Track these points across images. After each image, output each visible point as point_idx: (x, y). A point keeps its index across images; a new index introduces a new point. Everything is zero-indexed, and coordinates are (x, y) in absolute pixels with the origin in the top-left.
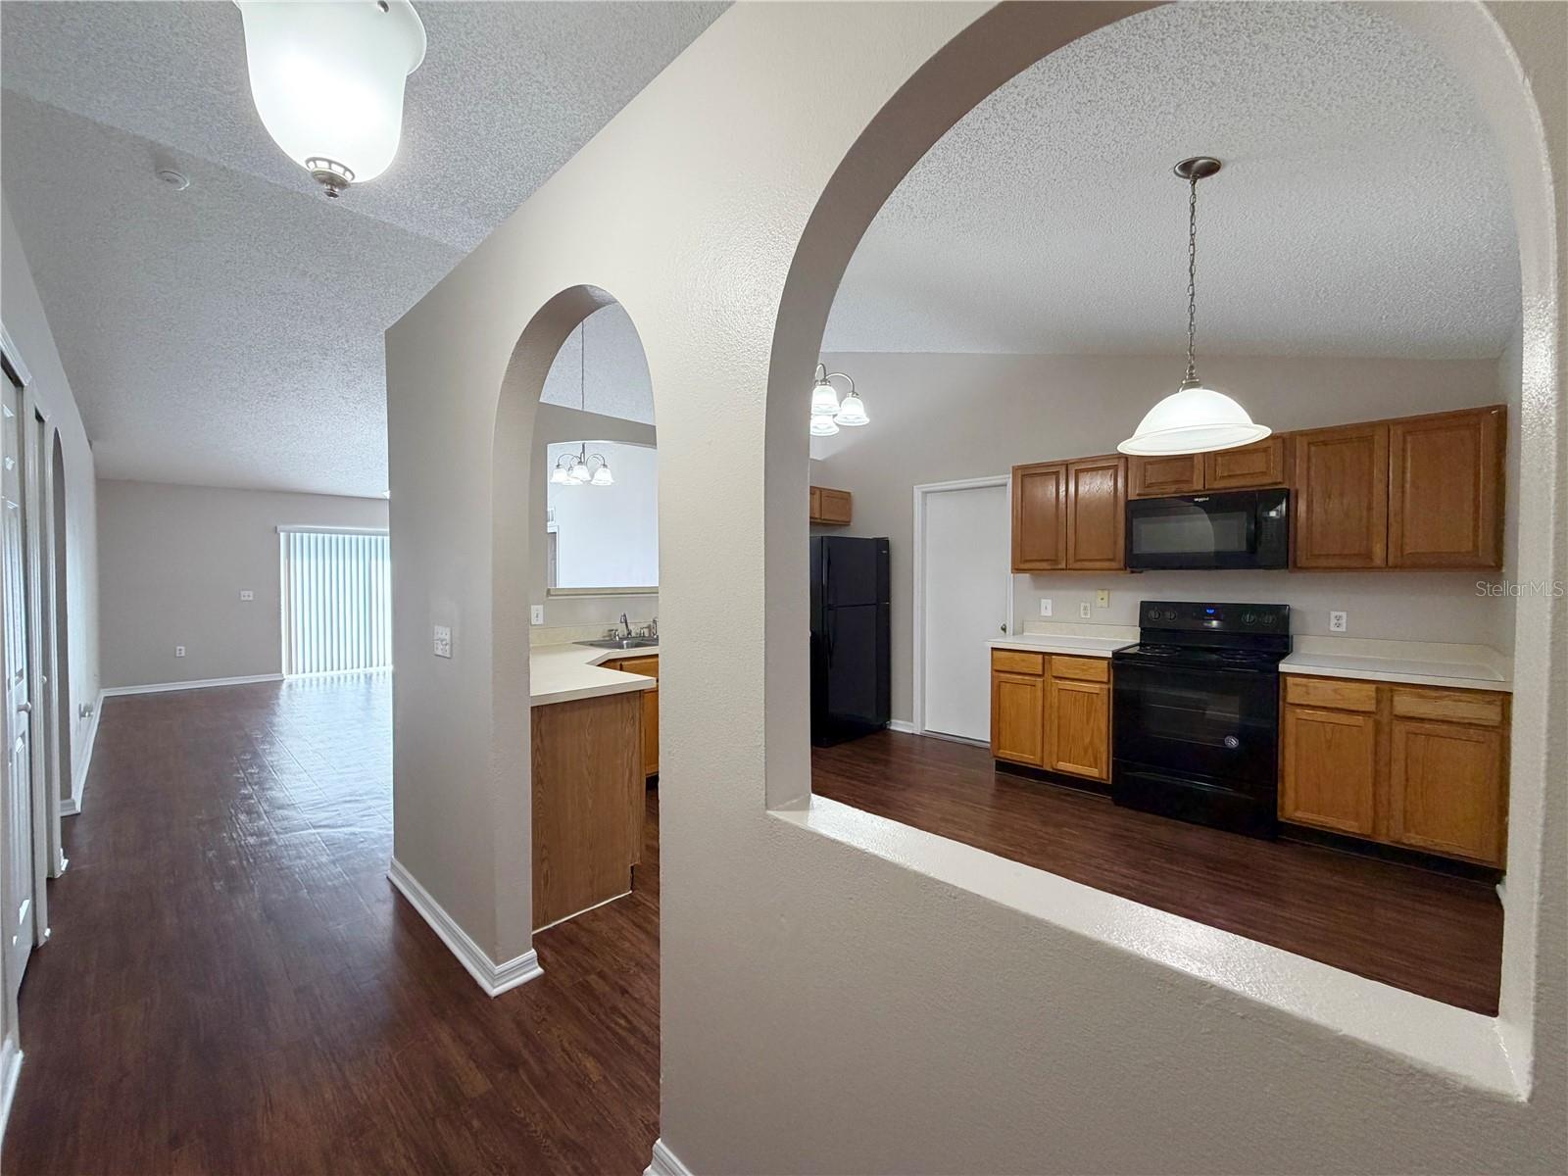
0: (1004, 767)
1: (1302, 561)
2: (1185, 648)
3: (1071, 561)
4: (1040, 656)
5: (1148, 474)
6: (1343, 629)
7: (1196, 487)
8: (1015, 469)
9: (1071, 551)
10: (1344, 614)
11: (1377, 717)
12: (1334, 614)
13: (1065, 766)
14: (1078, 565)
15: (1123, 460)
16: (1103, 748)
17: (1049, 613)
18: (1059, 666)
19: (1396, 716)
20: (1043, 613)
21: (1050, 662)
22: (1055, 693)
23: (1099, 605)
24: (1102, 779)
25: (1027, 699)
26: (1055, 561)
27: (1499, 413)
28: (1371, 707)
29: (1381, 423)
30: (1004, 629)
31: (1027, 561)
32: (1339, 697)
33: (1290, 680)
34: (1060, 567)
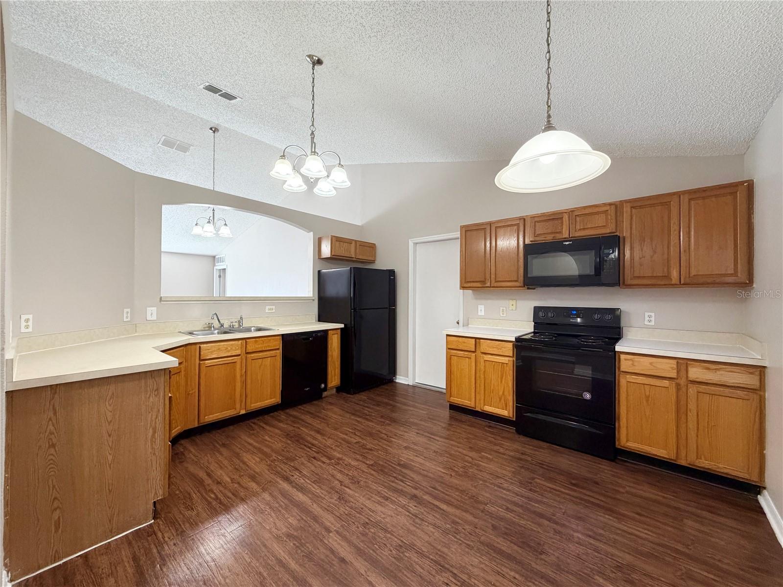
0: (454, 407)
1: (629, 281)
2: (559, 335)
3: (493, 281)
4: (474, 340)
5: (537, 228)
6: (653, 323)
7: (564, 236)
8: (462, 227)
9: (493, 276)
10: (653, 314)
11: (677, 381)
12: (647, 314)
13: (489, 409)
14: (496, 284)
15: (522, 220)
16: (510, 398)
17: (483, 314)
18: (484, 346)
19: (691, 381)
20: (479, 314)
21: (480, 343)
22: (482, 363)
23: (510, 309)
24: (510, 417)
25: (466, 366)
26: (483, 282)
27: (749, 185)
28: (673, 375)
29: (674, 194)
30: (458, 323)
31: (468, 282)
32: (653, 368)
33: (623, 357)
34: (487, 285)
